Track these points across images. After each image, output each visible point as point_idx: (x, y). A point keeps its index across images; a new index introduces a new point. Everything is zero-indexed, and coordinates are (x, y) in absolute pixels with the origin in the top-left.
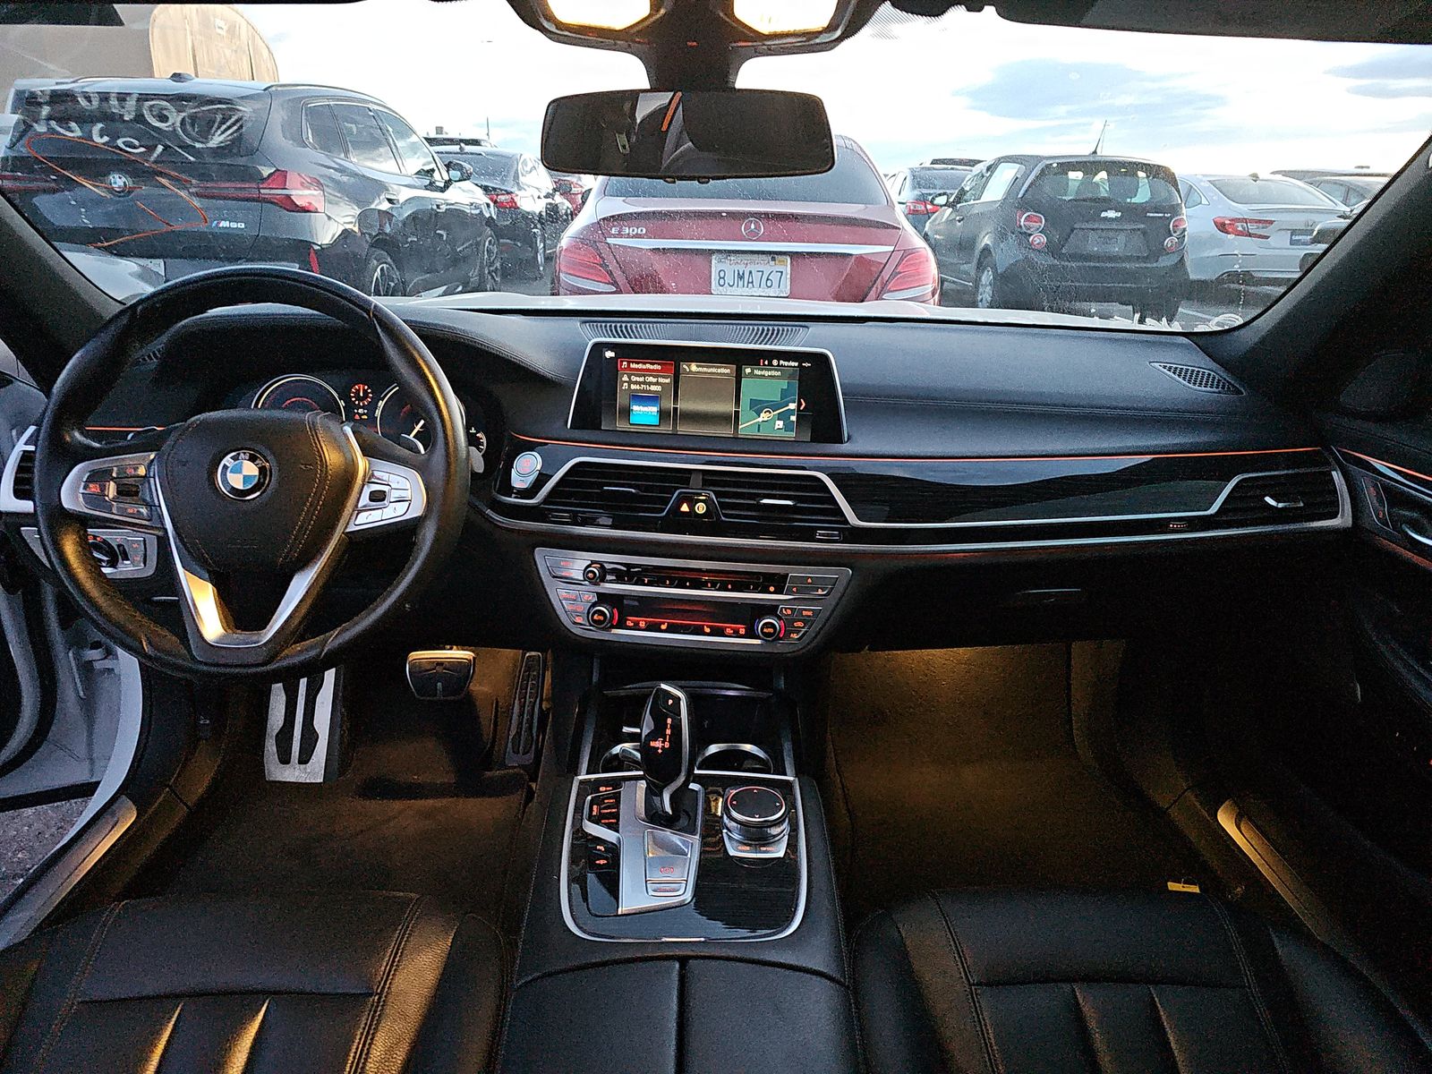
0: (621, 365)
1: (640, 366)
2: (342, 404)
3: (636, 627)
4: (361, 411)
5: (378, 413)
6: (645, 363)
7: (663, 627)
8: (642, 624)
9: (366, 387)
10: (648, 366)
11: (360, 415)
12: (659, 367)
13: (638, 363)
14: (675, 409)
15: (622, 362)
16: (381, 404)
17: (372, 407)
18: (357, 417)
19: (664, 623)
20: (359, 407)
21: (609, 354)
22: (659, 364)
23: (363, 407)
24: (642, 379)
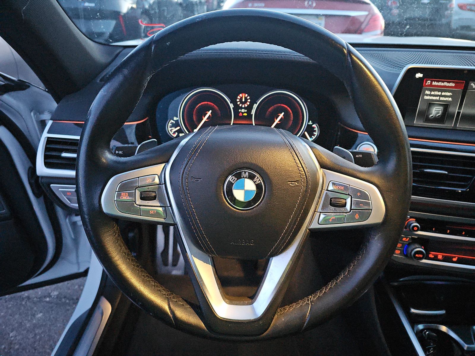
0: (426, 83)
1: (440, 84)
2: (232, 106)
3: (435, 259)
4: (243, 111)
5: (253, 112)
6: (443, 82)
7: (455, 259)
8: (440, 257)
9: (247, 95)
10: (446, 84)
11: (243, 113)
12: (453, 85)
13: (438, 82)
14: (459, 113)
15: (426, 81)
16: (255, 106)
17: (249, 108)
18: (241, 114)
19: (455, 257)
20: (241, 108)
21: (419, 75)
22: (453, 82)
23: (245, 108)
24: (440, 93)
